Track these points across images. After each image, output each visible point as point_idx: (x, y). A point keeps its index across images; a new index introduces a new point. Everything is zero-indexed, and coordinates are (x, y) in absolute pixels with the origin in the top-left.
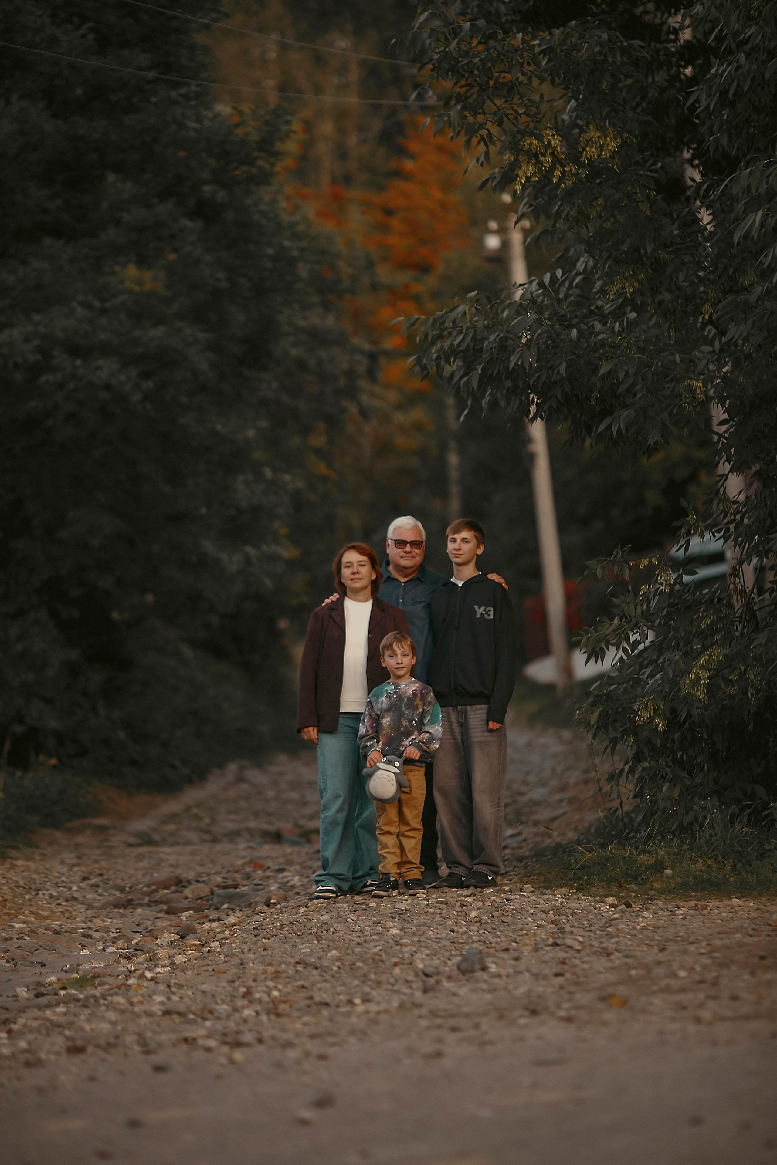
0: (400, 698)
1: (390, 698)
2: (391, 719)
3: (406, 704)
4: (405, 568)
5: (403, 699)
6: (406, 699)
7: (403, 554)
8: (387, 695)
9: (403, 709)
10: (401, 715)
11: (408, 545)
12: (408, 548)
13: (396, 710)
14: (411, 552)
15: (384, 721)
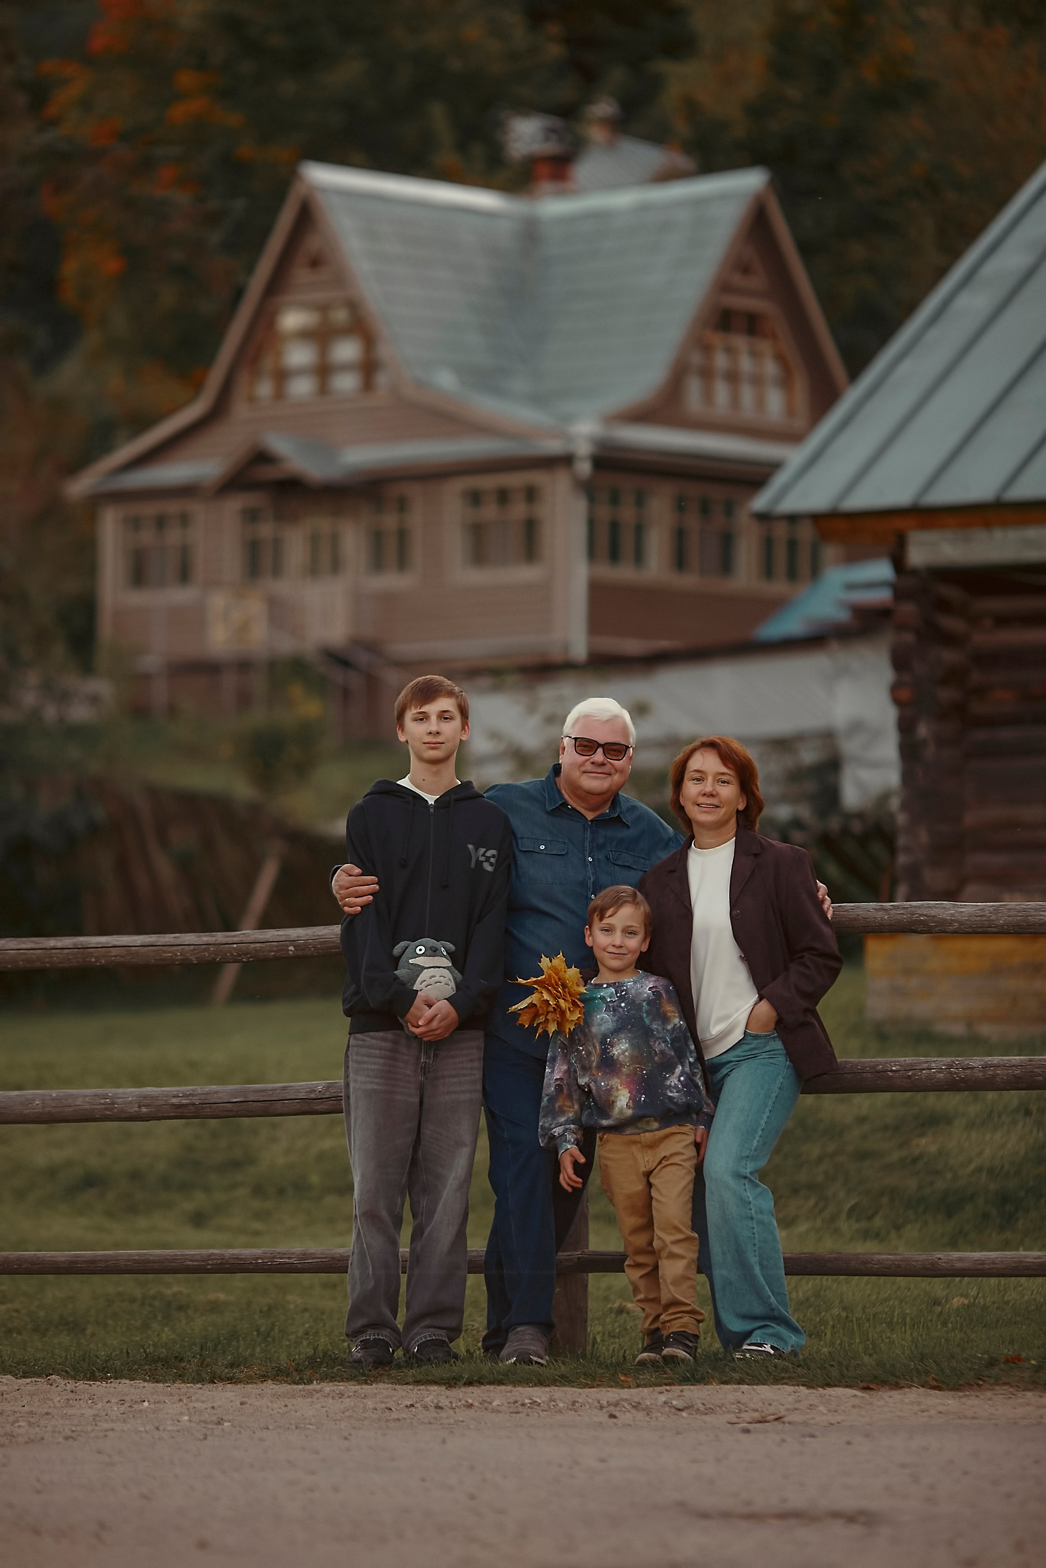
0: (633, 1004)
1: (614, 1010)
2: (631, 1045)
3: (648, 1013)
4: (590, 793)
5: (640, 1006)
6: (644, 1004)
7: (589, 767)
8: (608, 1007)
9: (647, 1021)
10: (647, 1033)
11: (600, 750)
12: (599, 756)
13: (633, 1026)
14: (603, 764)
15: (616, 1051)
